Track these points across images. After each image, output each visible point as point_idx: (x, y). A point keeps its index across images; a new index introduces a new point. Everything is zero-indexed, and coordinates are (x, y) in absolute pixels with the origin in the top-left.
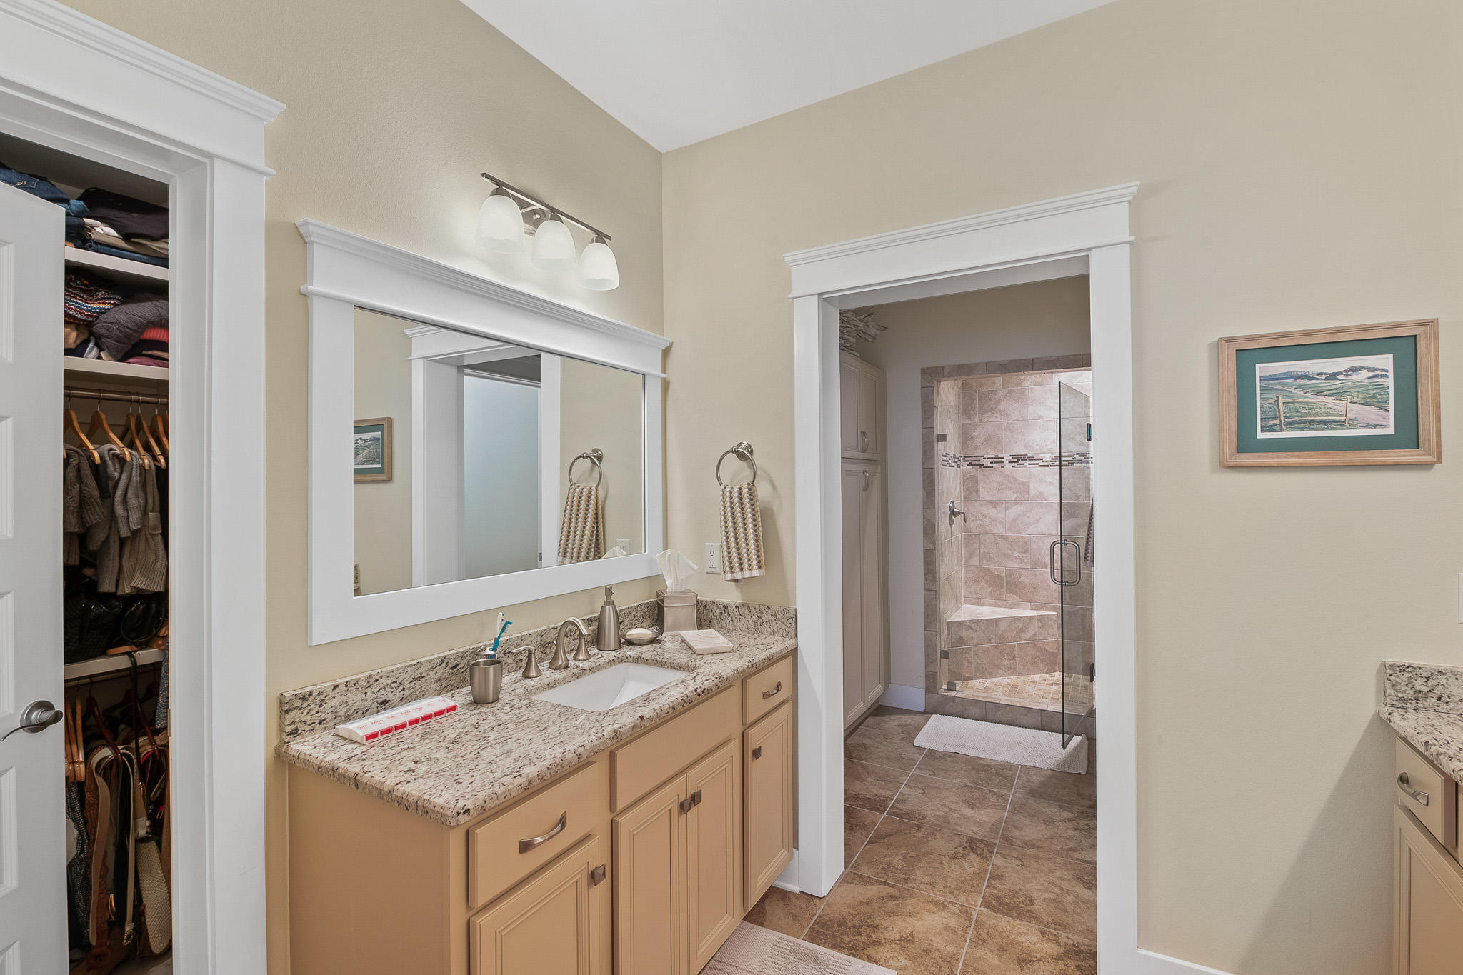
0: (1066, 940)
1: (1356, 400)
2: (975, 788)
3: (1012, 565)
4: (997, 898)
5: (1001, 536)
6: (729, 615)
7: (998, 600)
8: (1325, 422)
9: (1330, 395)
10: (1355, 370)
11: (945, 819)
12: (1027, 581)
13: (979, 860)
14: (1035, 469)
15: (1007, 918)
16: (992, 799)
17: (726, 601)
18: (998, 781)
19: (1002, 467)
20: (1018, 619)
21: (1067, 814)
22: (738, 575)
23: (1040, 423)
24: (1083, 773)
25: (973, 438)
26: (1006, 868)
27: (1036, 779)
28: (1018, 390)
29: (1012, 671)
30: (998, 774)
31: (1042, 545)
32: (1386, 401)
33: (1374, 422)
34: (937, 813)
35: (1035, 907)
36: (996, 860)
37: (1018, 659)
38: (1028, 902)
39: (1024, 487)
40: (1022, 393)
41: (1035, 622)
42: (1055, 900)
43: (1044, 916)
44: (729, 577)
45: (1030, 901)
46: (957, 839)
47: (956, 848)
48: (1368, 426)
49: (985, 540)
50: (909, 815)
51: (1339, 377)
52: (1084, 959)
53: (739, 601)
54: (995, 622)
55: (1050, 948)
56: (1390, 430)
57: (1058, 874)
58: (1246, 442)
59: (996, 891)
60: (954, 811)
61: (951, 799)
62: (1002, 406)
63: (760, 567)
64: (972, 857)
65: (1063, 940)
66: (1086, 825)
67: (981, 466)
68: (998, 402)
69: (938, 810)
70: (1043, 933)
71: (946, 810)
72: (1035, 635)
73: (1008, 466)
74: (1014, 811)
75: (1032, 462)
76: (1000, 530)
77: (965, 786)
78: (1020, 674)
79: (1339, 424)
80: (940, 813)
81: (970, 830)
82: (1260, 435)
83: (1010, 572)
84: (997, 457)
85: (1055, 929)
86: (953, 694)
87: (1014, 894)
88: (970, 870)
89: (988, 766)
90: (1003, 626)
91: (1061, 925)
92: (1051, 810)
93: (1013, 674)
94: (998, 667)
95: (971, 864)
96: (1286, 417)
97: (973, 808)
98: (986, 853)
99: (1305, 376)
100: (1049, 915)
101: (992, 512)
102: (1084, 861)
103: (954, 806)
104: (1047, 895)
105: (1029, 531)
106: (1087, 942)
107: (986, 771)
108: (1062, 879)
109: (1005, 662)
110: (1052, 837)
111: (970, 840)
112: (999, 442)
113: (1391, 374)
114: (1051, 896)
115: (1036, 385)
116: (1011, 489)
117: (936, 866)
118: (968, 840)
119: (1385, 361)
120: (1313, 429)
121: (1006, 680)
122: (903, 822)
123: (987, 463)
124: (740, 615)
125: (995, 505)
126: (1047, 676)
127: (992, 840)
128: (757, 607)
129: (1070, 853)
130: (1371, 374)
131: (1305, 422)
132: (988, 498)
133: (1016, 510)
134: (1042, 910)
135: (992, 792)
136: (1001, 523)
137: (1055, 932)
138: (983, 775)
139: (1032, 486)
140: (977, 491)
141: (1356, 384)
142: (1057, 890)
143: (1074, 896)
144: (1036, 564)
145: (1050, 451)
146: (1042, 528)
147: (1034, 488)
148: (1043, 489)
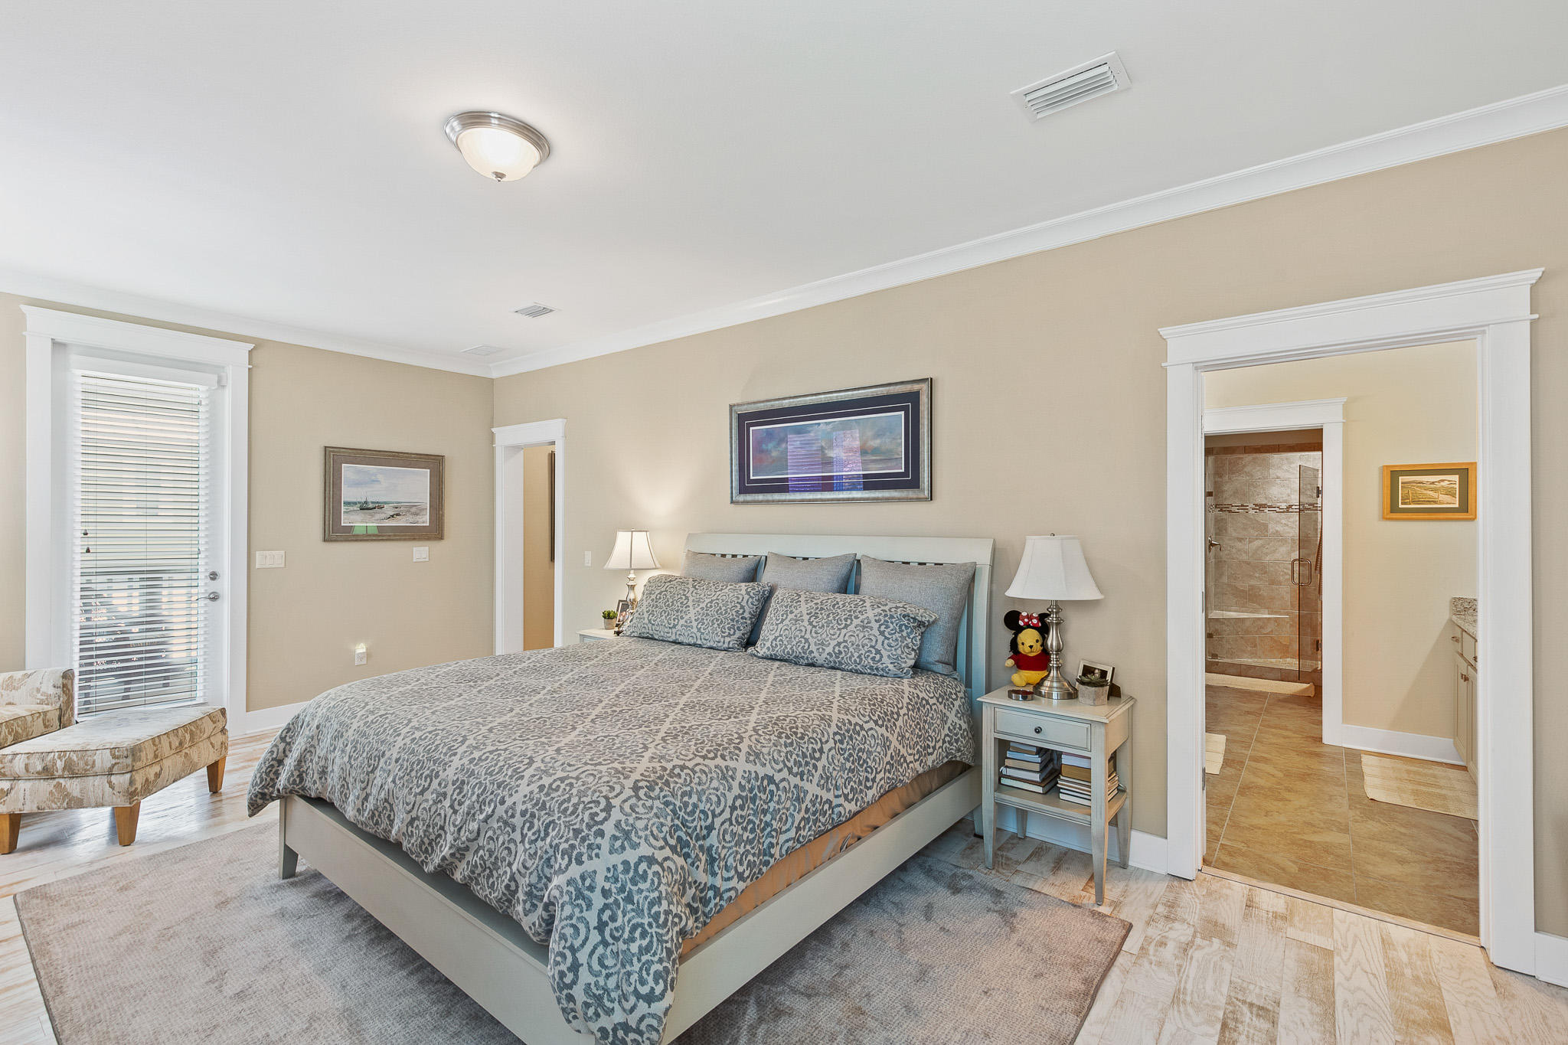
1: (1443, 493)
2: (1243, 698)
3: (1252, 582)
5: (1245, 562)
7: (1242, 607)
8: (1427, 501)
9: (1432, 490)
10: (1443, 481)
11: (1229, 705)
12: (1265, 594)
14: (1273, 514)
18: (1257, 696)
19: (1247, 512)
20: (1261, 619)
21: (1303, 707)
23: (1278, 481)
24: (1312, 696)
25: (1222, 492)
27: (1282, 697)
29: (1254, 655)
31: (1277, 568)
32: (1455, 494)
33: (1450, 502)
37: (1258, 647)
39: (1265, 527)
41: (1272, 622)
48: (1448, 503)
51: (1437, 483)
54: (1241, 620)
56: (1457, 506)
57: (1299, 721)
58: (1394, 508)
60: (1234, 704)
61: (1230, 700)
67: (1230, 511)
68: (1244, 466)
72: (1272, 631)
73: (1252, 512)
75: (1271, 509)
76: (1245, 557)
79: (1435, 502)
82: (1400, 506)
83: (1252, 587)
84: (1242, 506)
90: (1248, 624)
93: (1255, 657)
96: (1412, 499)
99: (1423, 483)
101: (1239, 545)
103: (1232, 702)
105: (1268, 558)
108: (1302, 723)
109: (1249, 649)
112: (1244, 495)
113: (1458, 483)
116: (1253, 528)
119: (1456, 478)
120: (1424, 504)
121: (1250, 660)
123: (1234, 509)
125: (1240, 540)
126: (1281, 660)
130: (1449, 483)
131: (1420, 501)
132: (1234, 534)
133: (1258, 543)
136: (1245, 552)
138: (1247, 694)
139: (1271, 526)
140: (1226, 530)
141: (1443, 487)
143: (1309, 726)
144: (1272, 582)
145: (1285, 501)
146: (1277, 556)
147: (1273, 527)
148: (1279, 528)
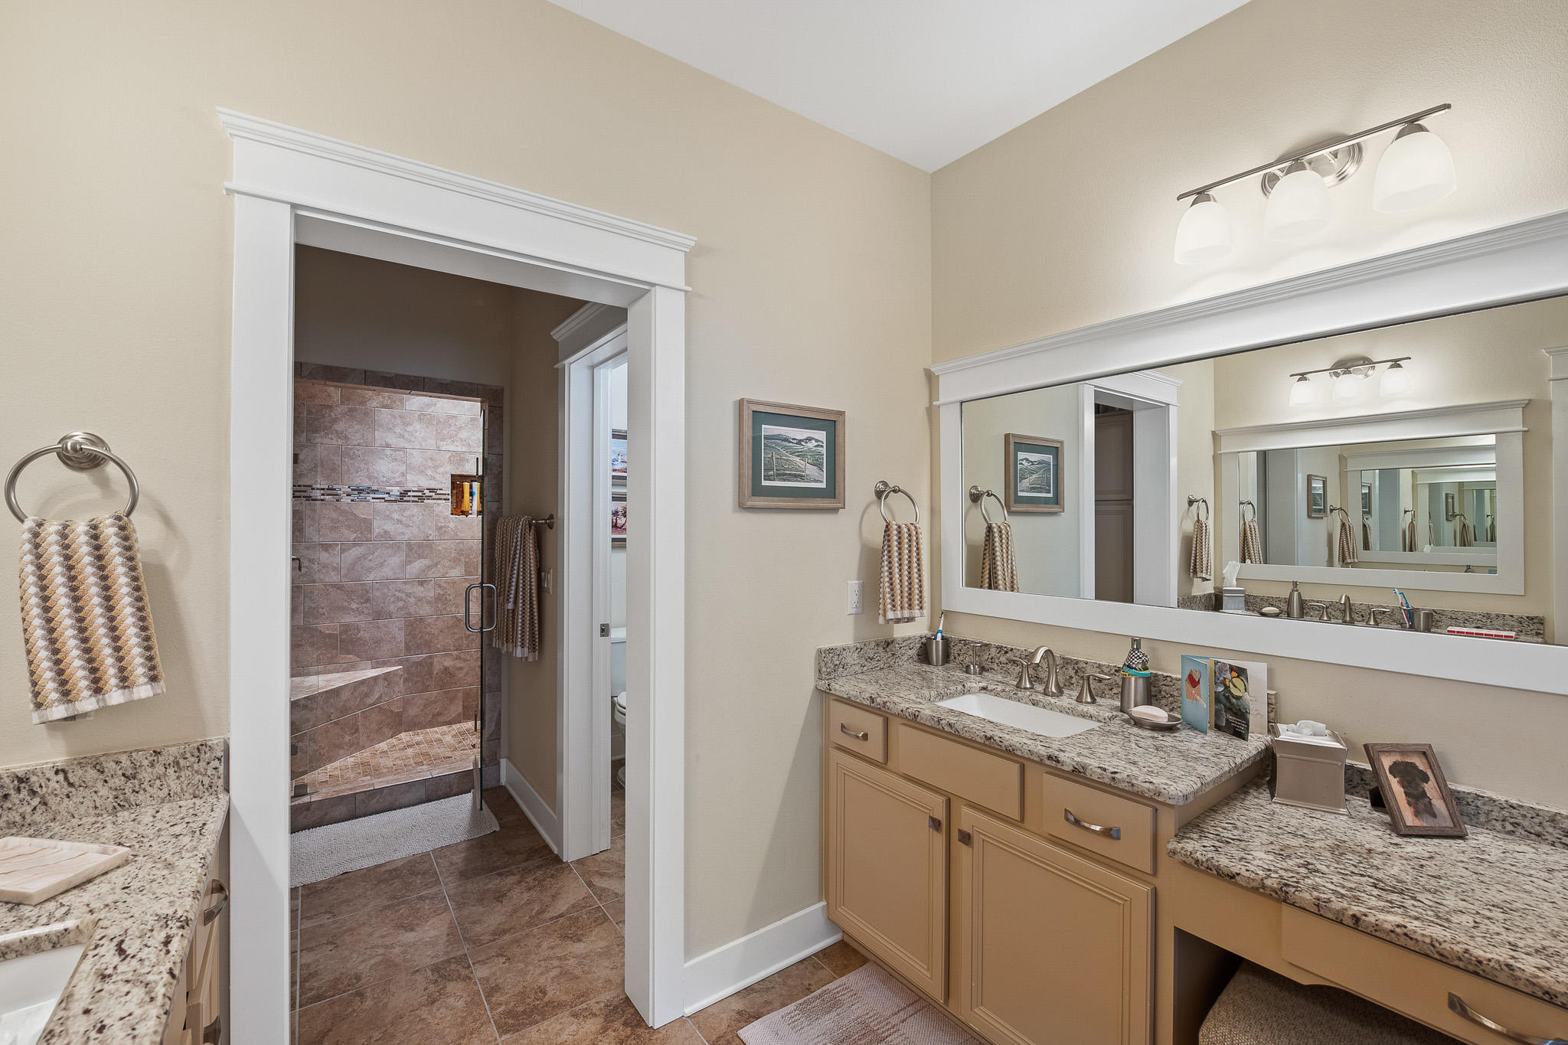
0: (598, 1006)
1: (810, 461)
2: (399, 905)
3: (349, 619)
4: (510, 1013)
5: (334, 586)
6: (33, 793)
8: (795, 476)
9: (798, 456)
10: (809, 439)
11: (389, 964)
12: (367, 636)
13: (461, 985)
14: (381, 505)
15: (535, 1028)
16: (426, 905)
17: (20, 767)
18: (419, 881)
19: (337, 500)
20: (363, 682)
21: (511, 879)
22: (87, 703)
23: (388, 451)
24: (498, 829)
26: (494, 974)
27: (458, 858)
28: (361, 409)
29: (356, 746)
30: (413, 873)
31: (385, 592)
33: (817, 479)
34: (372, 962)
35: (550, 994)
36: (481, 972)
37: (361, 730)
38: (540, 994)
39: (367, 525)
40: (366, 414)
41: (381, 681)
42: (561, 973)
43: (564, 998)
44: (59, 712)
45: (541, 991)
46: (418, 977)
47: (426, 989)
48: (814, 481)
49: (312, 593)
50: (334, 985)
51: (803, 443)
52: (624, 1012)
53: (60, 759)
54: (336, 692)
55: (592, 1025)
56: (823, 485)
57: (545, 945)
58: (756, 487)
59: (503, 1008)
60: (392, 946)
61: (377, 934)
62: (340, 426)
63: (154, 679)
64: (451, 987)
65: (595, 1008)
66: (535, 880)
67: (308, 498)
68: (335, 421)
69: (371, 957)
70: (575, 1015)
71: (381, 951)
72: (380, 697)
73: (346, 500)
74: (459, 906)
75: (376, 496)
76: (334, 577)
77: (386, 908)
78: (364, 747)
79: (802, 479)
80: (377, 959)
81: (426, 958)
82: (764, 482)
83: (346, 628)
84: (331, 488)
85: (582, 1003)
86: (306, 799)
87: (523, 995)
88: (461, 1004)
89: (395, 870)
90: (345, 695)
91: (583, 996)
92: (494, 883)
93: (356, 750)
94: (339, 746)
95: (457, 996)
96: (777, 470)
97: (412, 930)
98: (464, 972)
99: (786, 440)
100: (567, 993)
101: (324, 557)
102: (557, 917)
103: (388, 941)
104: (552, 974)
105: (371, 577)
106: (613, 994)
107: (397, 877)
108: (552, 948)
109: (347, 738)
110: (515, 911)
111: (436, 969)
112: (333, 470)
113: (825, 445)
114: (555, 972)
115: (384, 407)
116: (349, 527)
117: (419, 1026)
118: (432, 970)
120: (789, 481)
121: (350, 760)
122: (333, 1003)
123: (318, 494)
124: (71, 785)
125: (326, 547)
126: (393, 741)
127: (459, 953)
128: (124, 758)
129: (540, 916)
130: (816, 444)
131: (786, 474)
132: (317, 539)
133: (355, 552)
134: (558, 993)
135: (421, 898)
136: (334, 569)
137: (584, 1006)
138: (397, 883)
139: (375, 524)
141: (809, 450)
142: (556, 963)
143: (573, 957)
144: (379, 615)
145: (398, 484)
146: (387, 572)
147: (379, 526)
148: (389, 527)
